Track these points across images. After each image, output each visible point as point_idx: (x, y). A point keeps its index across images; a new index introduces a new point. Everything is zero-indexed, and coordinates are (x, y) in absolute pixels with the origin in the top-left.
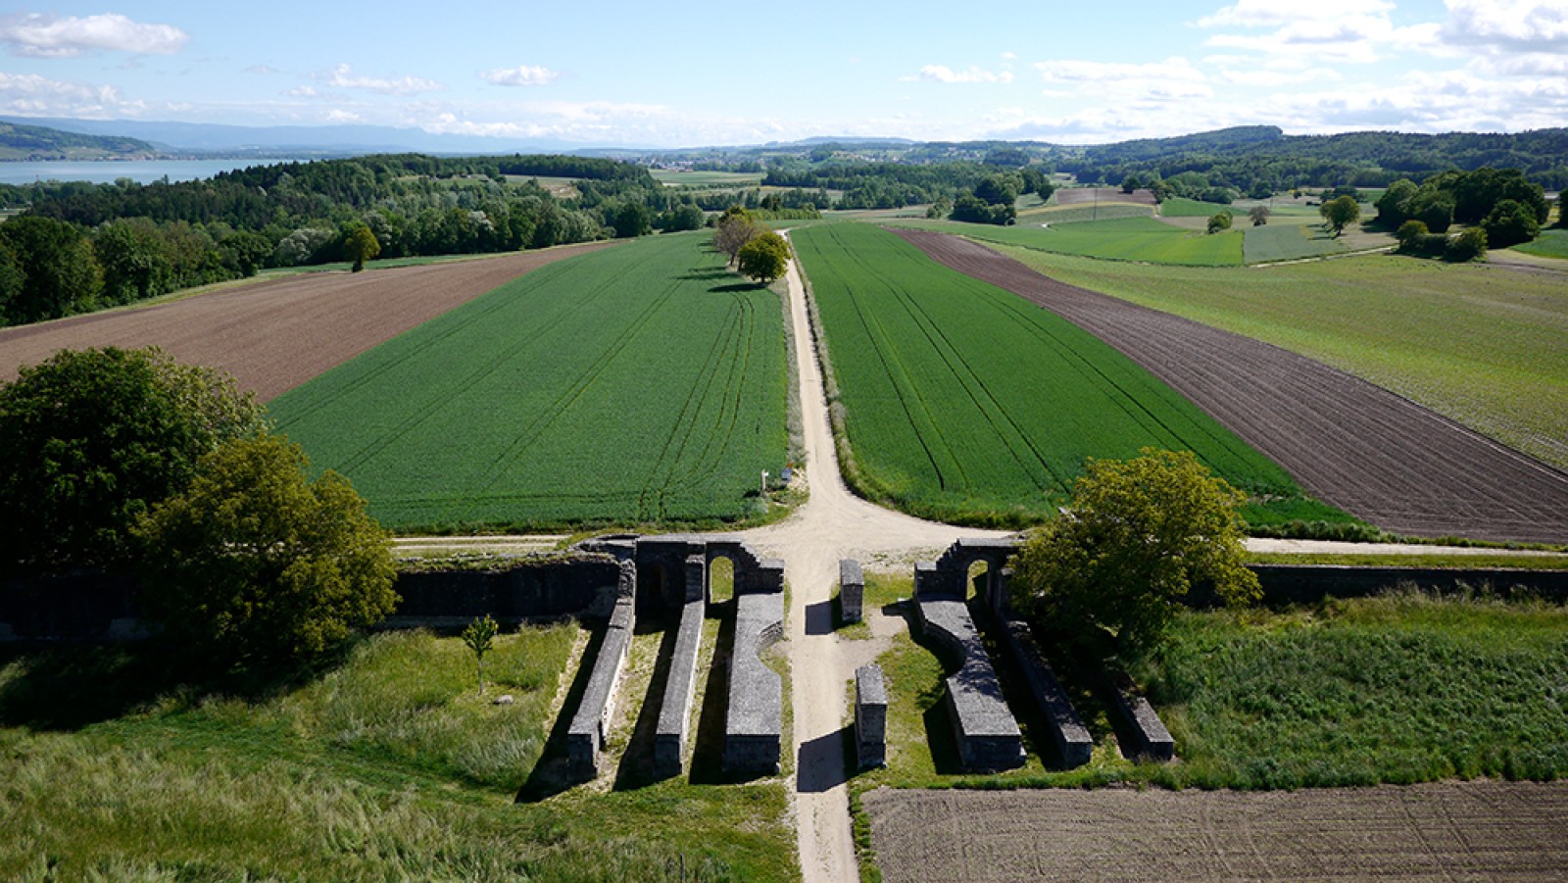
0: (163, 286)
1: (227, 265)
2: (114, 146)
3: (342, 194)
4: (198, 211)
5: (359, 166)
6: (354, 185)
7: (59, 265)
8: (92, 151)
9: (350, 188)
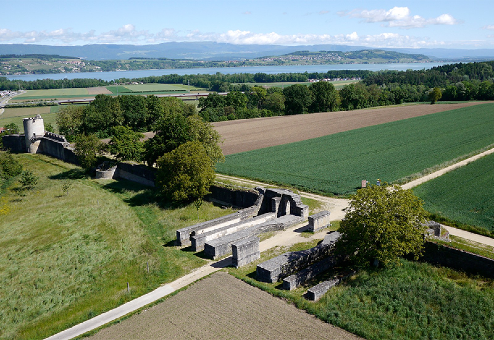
0: (363, 105)
1: (390, 100)
2: (416, 57)
3: (476, 75)
4: (417, 81)
5: (487, 65)
6: (483, 72)
7: (325, 97)
8: (408, 59)
9: (480, 73)
